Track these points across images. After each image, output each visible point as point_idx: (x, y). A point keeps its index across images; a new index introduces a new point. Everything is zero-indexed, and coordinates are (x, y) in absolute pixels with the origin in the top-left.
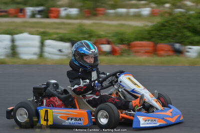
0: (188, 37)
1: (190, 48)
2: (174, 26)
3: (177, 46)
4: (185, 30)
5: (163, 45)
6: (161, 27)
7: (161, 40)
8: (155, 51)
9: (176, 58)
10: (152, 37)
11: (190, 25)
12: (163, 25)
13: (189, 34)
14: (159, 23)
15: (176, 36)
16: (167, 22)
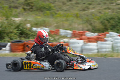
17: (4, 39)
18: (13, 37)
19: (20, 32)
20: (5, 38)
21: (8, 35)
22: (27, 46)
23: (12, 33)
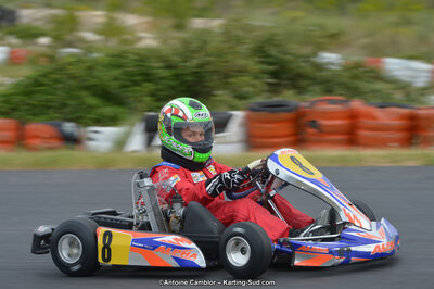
0: (91, 107)
1: (96, 132)
2: (60, 85)
3: (69, 127)
4: (84, 93)
5: (37, 127)
6: (32, 88)
7: (34, 115)
8: (20, 140)
9: (67, 154)
10: (14, 109)
11: (93, 81)
12: (37, 83)
13: (92, 101)
14: (28, 78)
15: (65, 105)
16: (44, 76)
17: (213, 98)
18: (246, 89)
19: (271, 68)
20: (216, 93)
21: (227, 83)
22: (313, 124)
23: (242, 71)
